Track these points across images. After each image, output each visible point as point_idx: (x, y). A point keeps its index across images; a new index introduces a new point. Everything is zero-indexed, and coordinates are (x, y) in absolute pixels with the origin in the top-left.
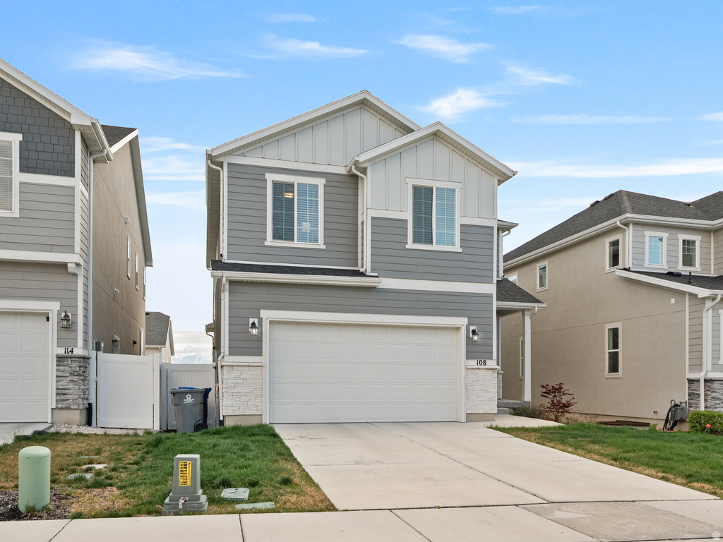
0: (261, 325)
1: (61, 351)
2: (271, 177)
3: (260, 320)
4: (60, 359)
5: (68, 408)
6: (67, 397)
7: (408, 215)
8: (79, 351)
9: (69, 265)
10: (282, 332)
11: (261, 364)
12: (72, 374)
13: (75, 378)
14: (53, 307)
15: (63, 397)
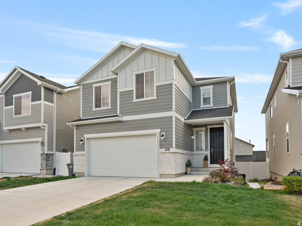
0: (84, 140)
1: (42, 152)
2: (94, 86)
3: (84, 138)
4: (42, 154)
5: (43, 169)
6: (43, 166)
7: (134, 88)
8: (45, 152)
9: (41, 127)
10: (92, 142)
11: (84, 154)
12: (44, 159)
13: (44, 160)
14: (40, 139)
15: (42, 166)
